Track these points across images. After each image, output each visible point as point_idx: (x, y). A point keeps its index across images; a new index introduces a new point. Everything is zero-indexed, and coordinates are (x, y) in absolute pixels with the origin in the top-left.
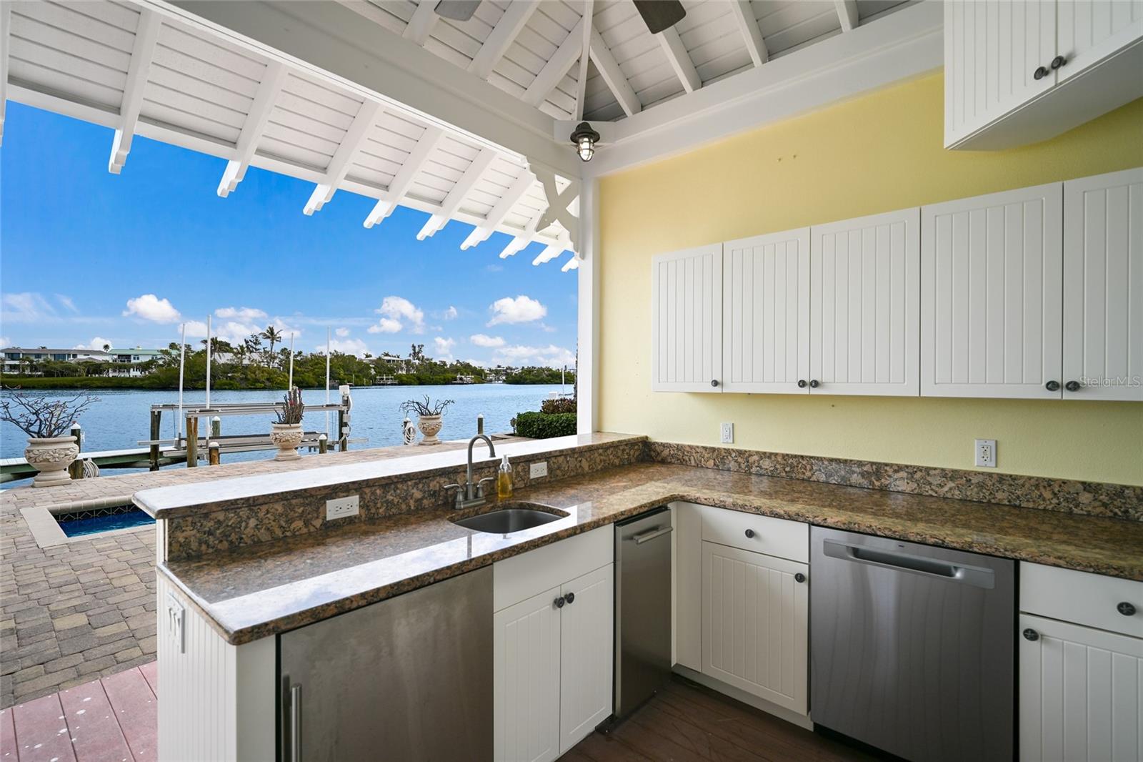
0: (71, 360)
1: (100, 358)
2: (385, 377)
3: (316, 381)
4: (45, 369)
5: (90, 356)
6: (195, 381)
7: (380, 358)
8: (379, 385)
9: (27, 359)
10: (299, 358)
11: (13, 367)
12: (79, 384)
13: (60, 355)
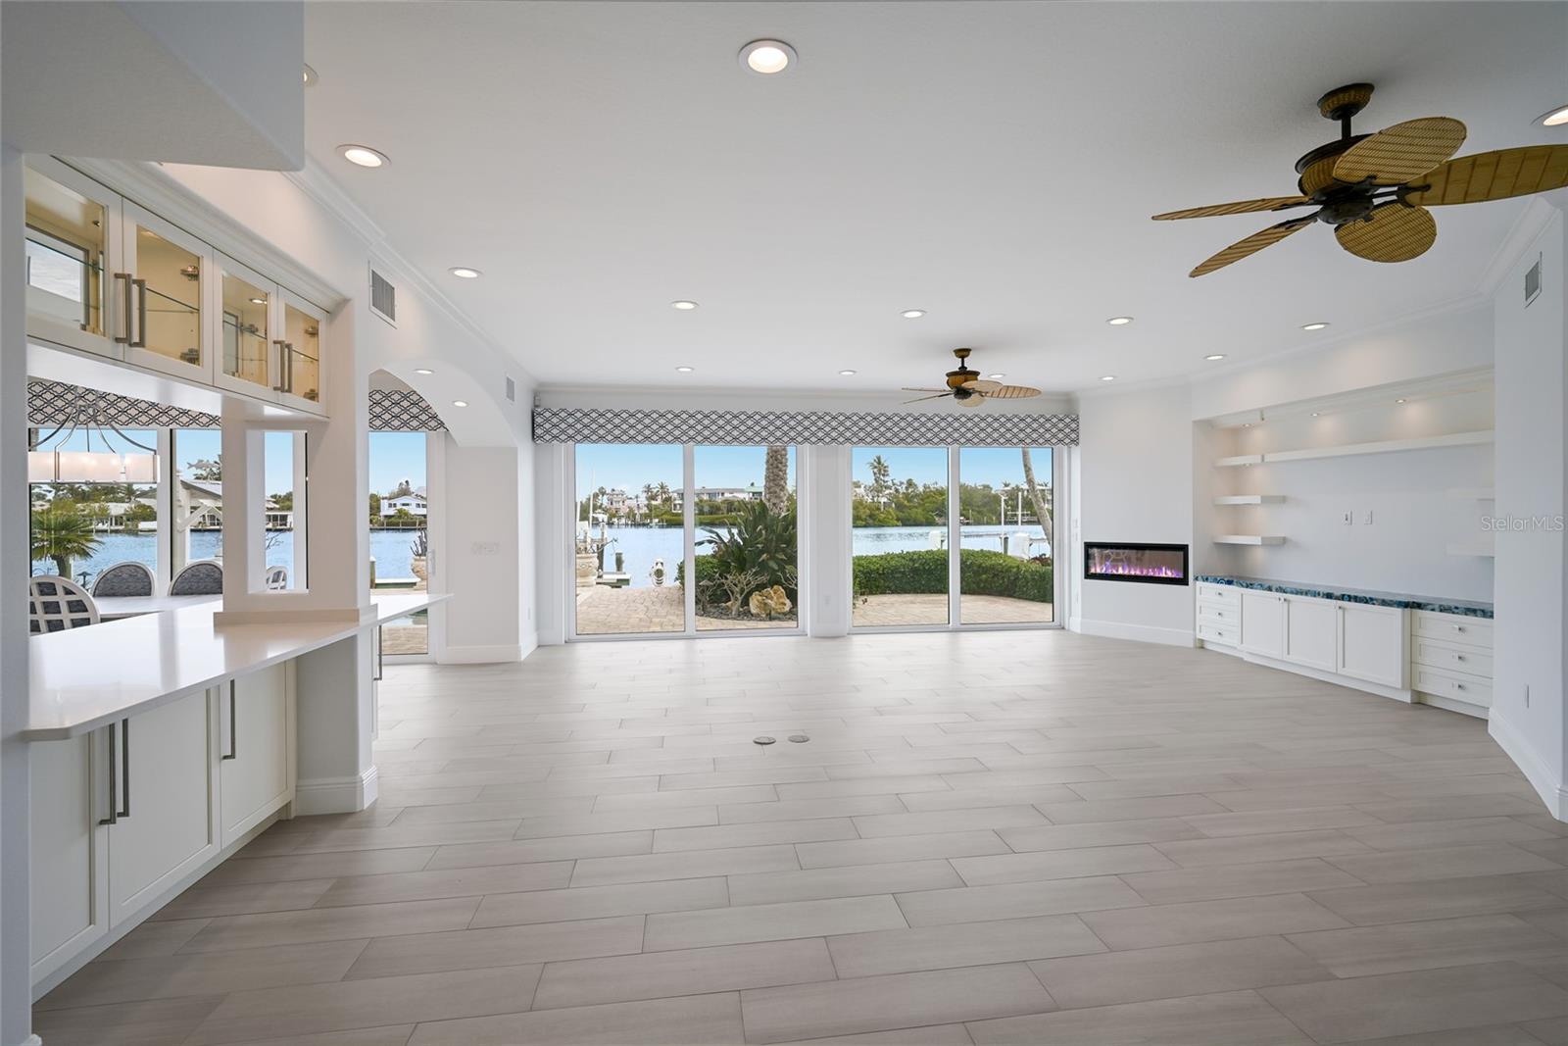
1: (741, 496)
5: (735, 494)
10: (909, 491)
12: (717, 522)
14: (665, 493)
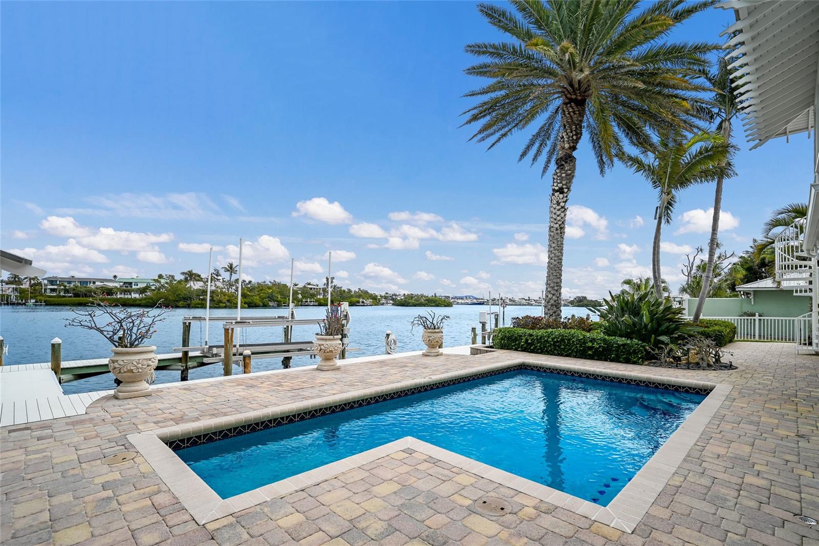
0: (91, 286)
2: (309, 300)
3: (261, 301)
4: (74, 292)
5: (105, 283)
6: (177, 301)
7: (305, 287)
8: (305, 306)
9: (62, 285)
10: (249, 286)
11: (53, 290)
13: (84, 282)
14: (34, 279)
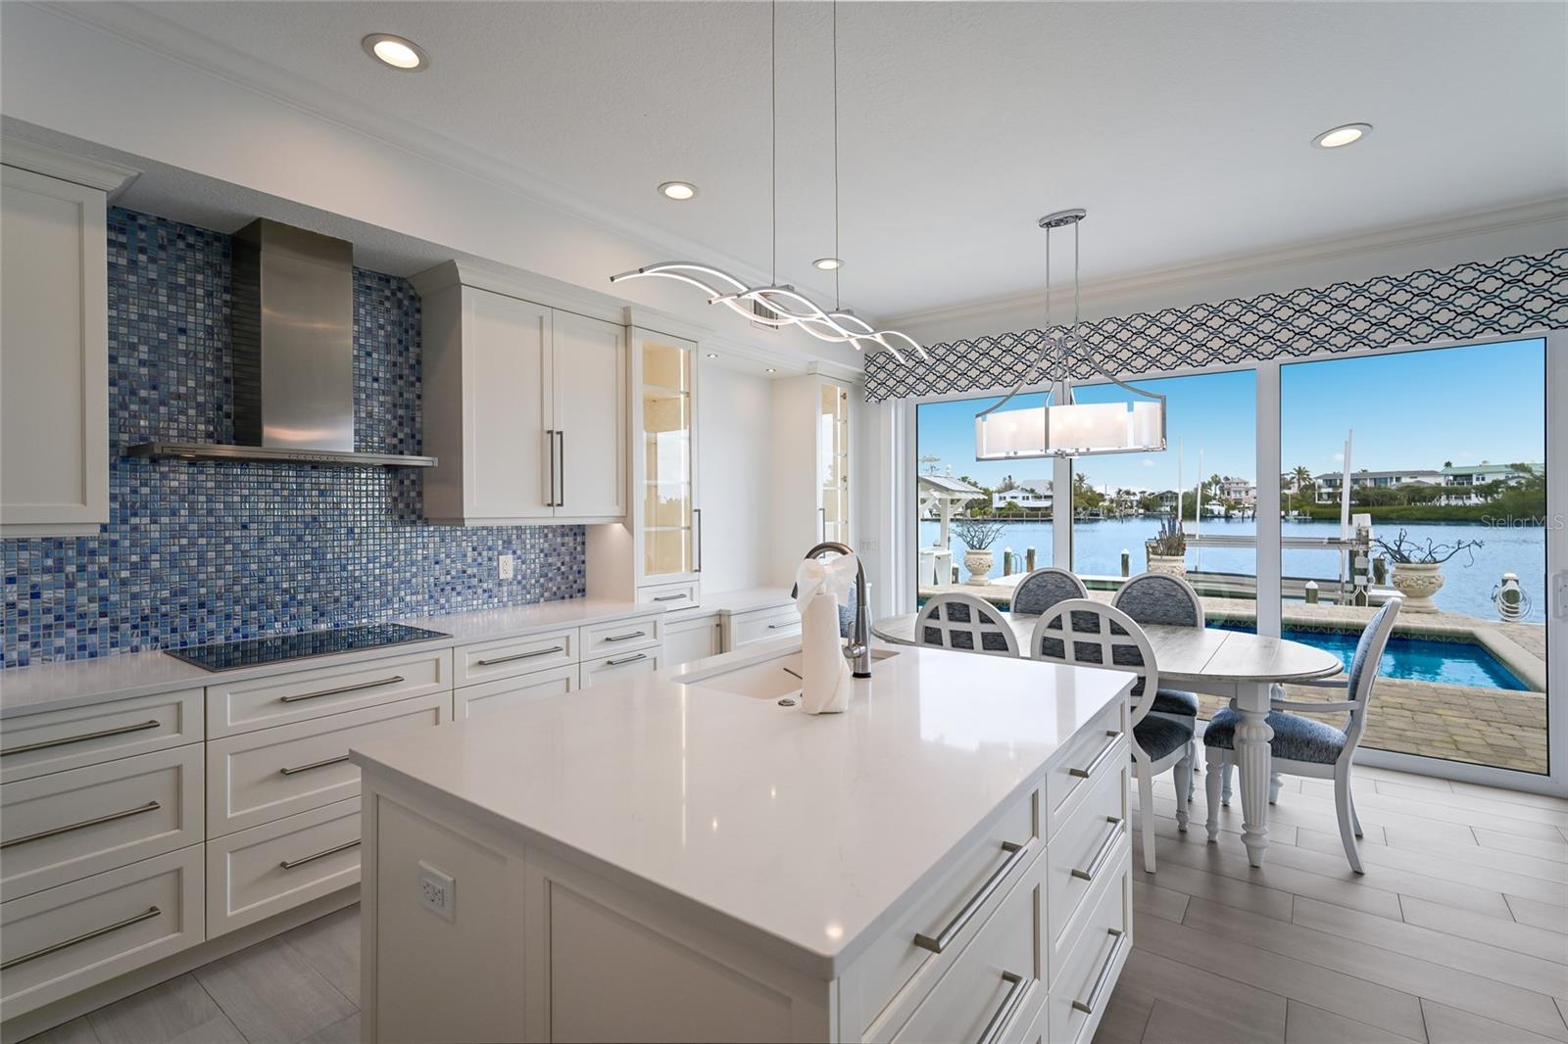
0: (1393, 485)
4: (1358, 497)
13: (1381, 479)
14: (1304, 479)
